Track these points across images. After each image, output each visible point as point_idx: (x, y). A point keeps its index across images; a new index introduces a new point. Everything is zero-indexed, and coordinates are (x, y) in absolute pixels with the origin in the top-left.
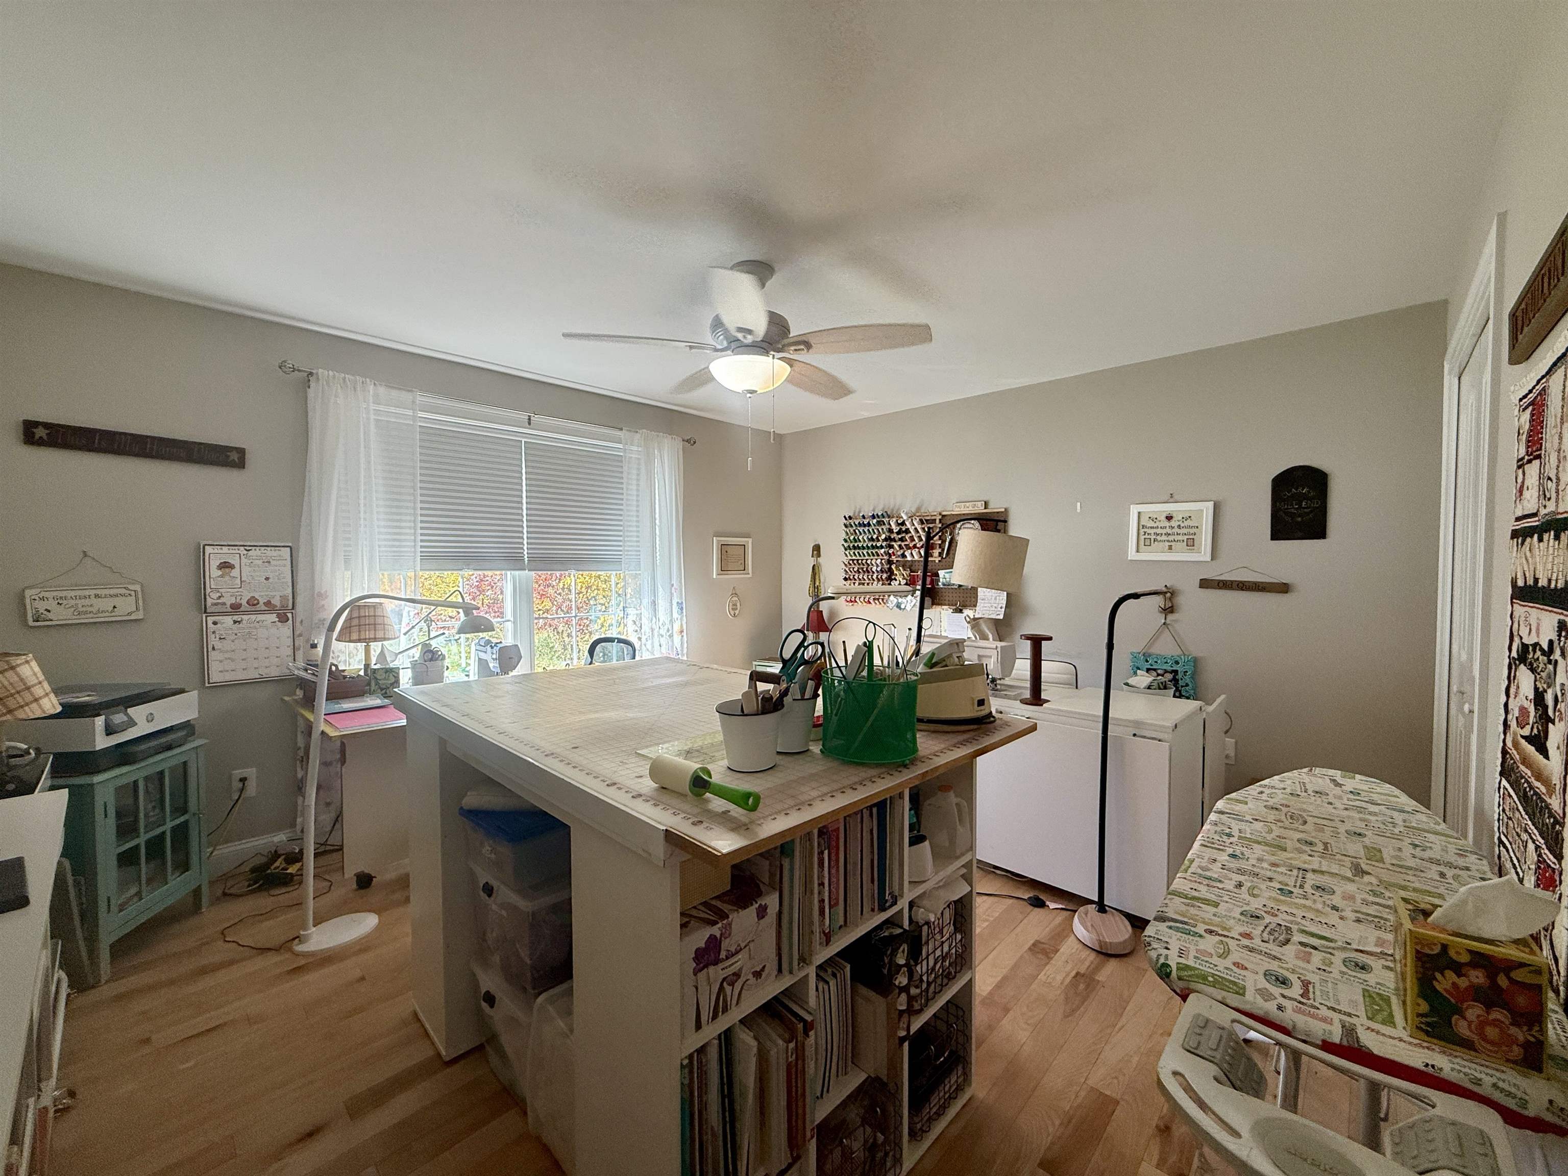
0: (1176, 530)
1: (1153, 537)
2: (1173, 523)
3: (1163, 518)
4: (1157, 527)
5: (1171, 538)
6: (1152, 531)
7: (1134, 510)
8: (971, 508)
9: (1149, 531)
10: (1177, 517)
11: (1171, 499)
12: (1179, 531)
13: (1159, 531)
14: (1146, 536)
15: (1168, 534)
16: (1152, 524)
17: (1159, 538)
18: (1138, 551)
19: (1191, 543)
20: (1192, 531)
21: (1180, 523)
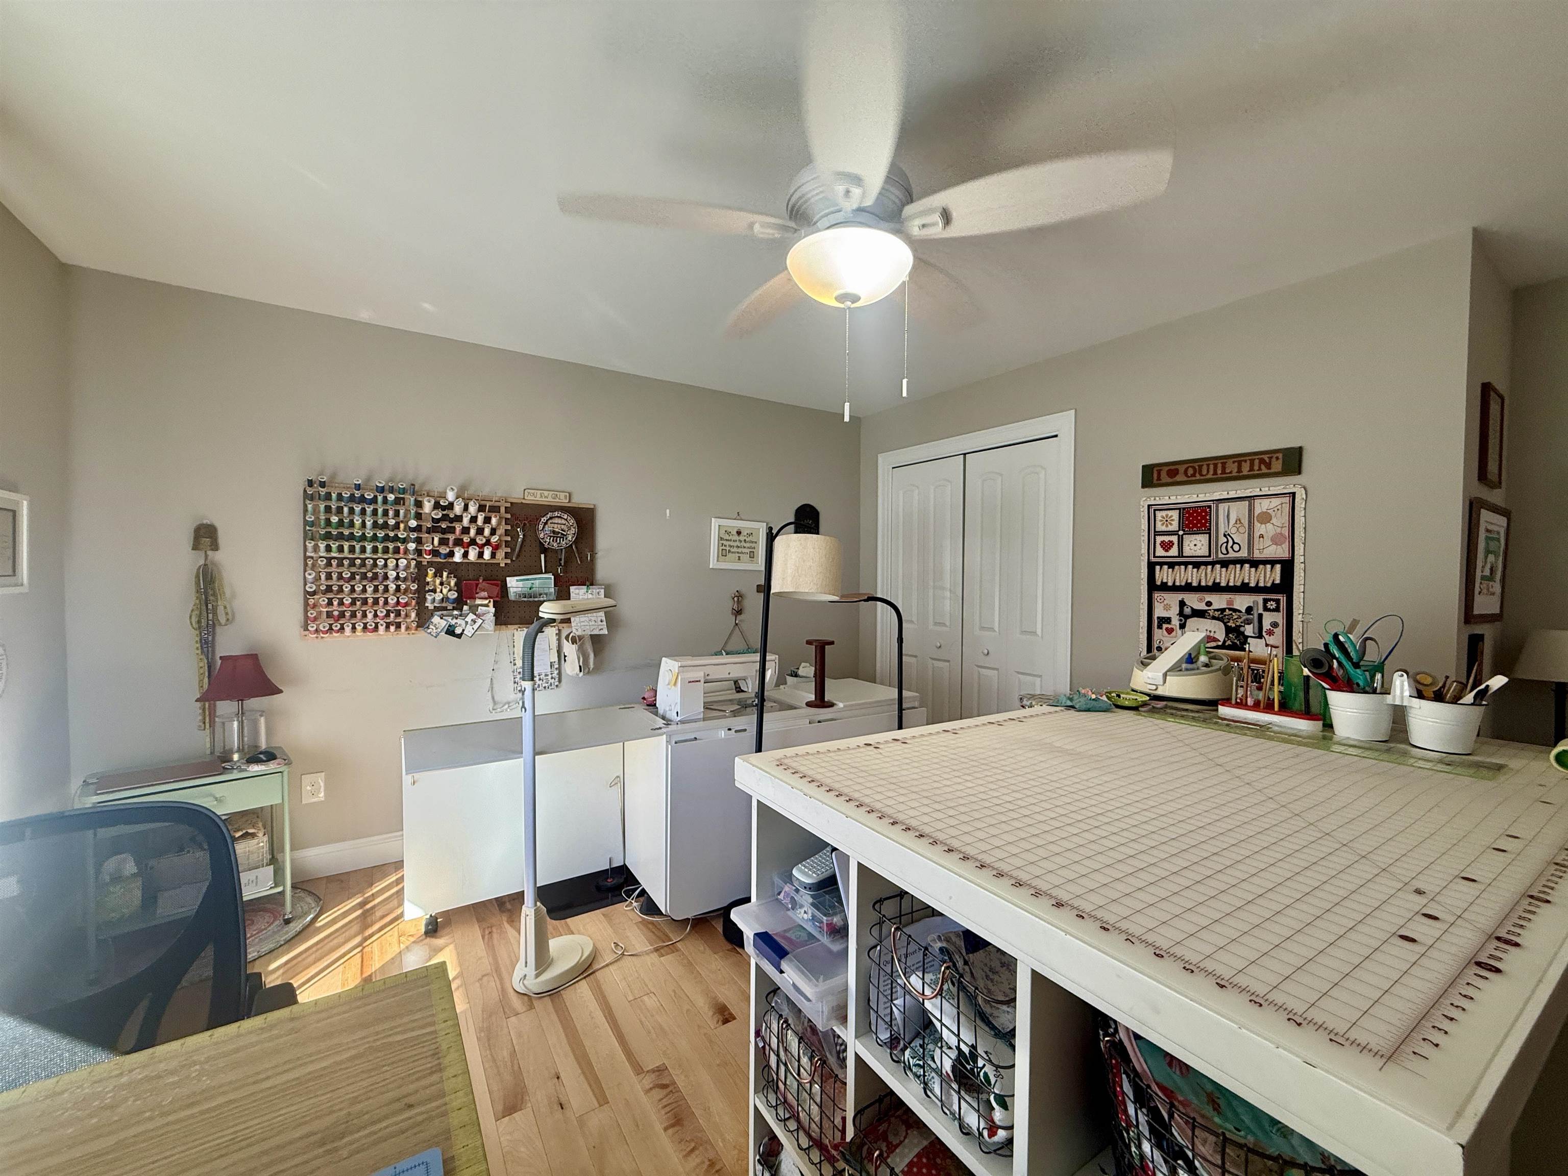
0: (743, 544)
1: (728, 548)
2: (742, 538)
3: (735, 533)
4: (731, 540)
5: (740, 550)
6: (727, 543)
7: (715, 523)
8: (550, 499)
9: (725, 542)
10: (744, 533)
11: (738, 517)
12: (746, 545)
13: (732, 543)
14: (724, 548)
15: (738, 547)
16: (727, 537)
17: (732, 550)
18: (718, 561)
19: (752, 555)
20: (753, 545)
21: (746, 538)
